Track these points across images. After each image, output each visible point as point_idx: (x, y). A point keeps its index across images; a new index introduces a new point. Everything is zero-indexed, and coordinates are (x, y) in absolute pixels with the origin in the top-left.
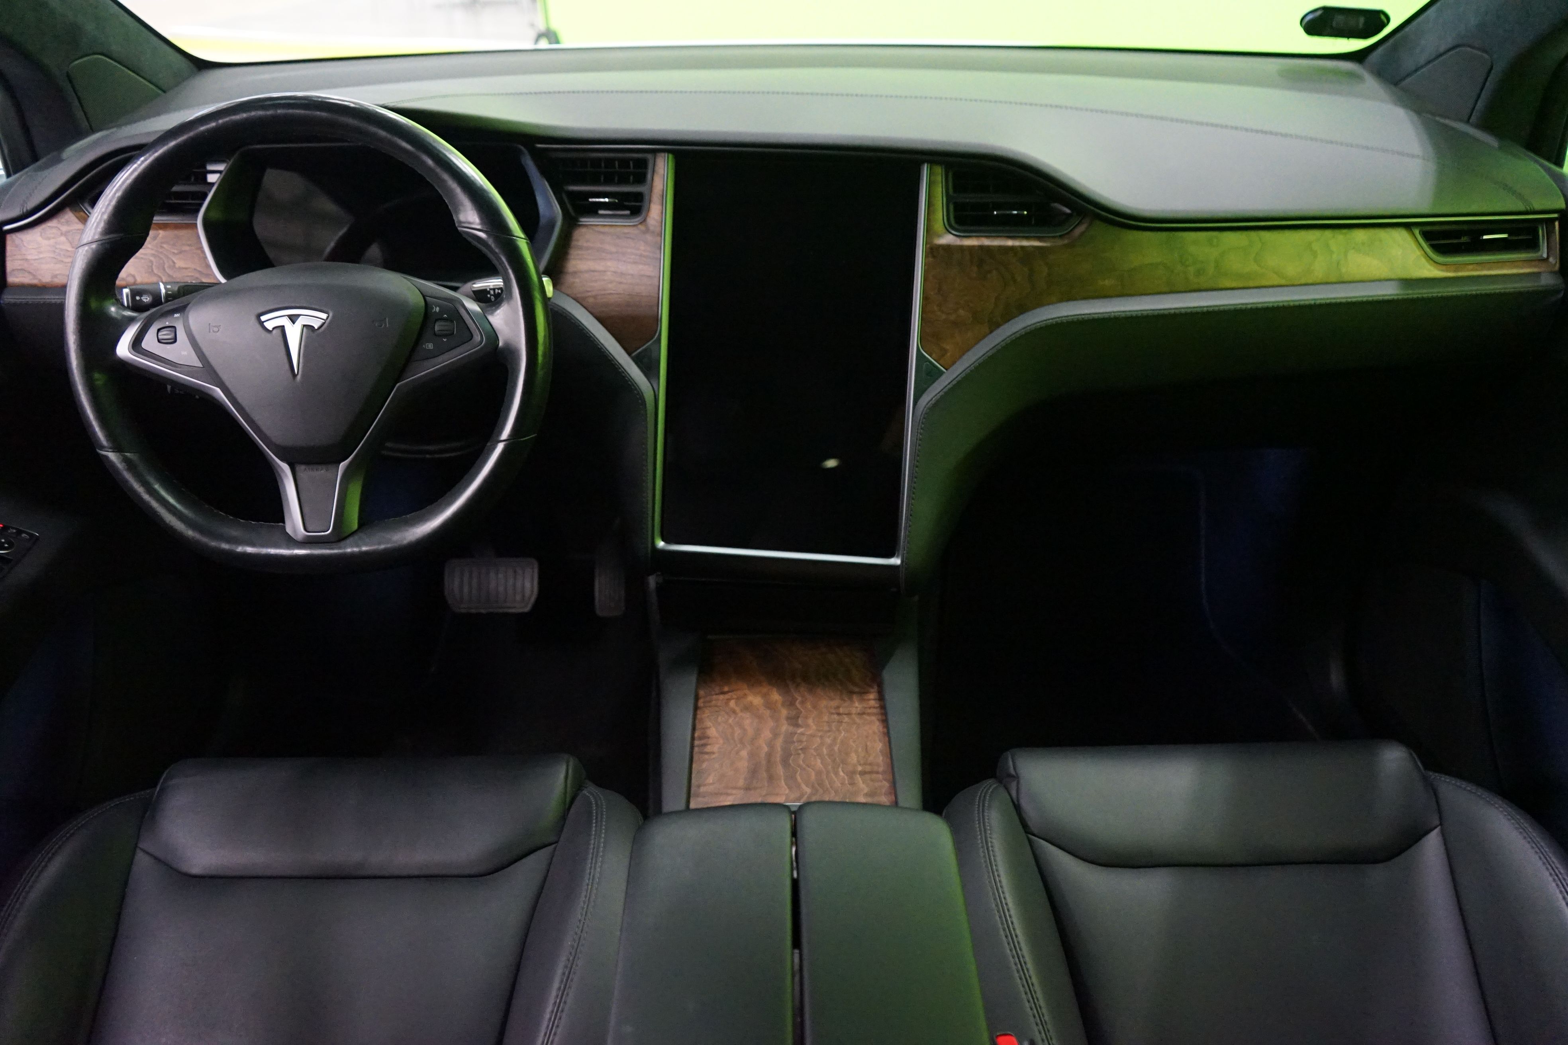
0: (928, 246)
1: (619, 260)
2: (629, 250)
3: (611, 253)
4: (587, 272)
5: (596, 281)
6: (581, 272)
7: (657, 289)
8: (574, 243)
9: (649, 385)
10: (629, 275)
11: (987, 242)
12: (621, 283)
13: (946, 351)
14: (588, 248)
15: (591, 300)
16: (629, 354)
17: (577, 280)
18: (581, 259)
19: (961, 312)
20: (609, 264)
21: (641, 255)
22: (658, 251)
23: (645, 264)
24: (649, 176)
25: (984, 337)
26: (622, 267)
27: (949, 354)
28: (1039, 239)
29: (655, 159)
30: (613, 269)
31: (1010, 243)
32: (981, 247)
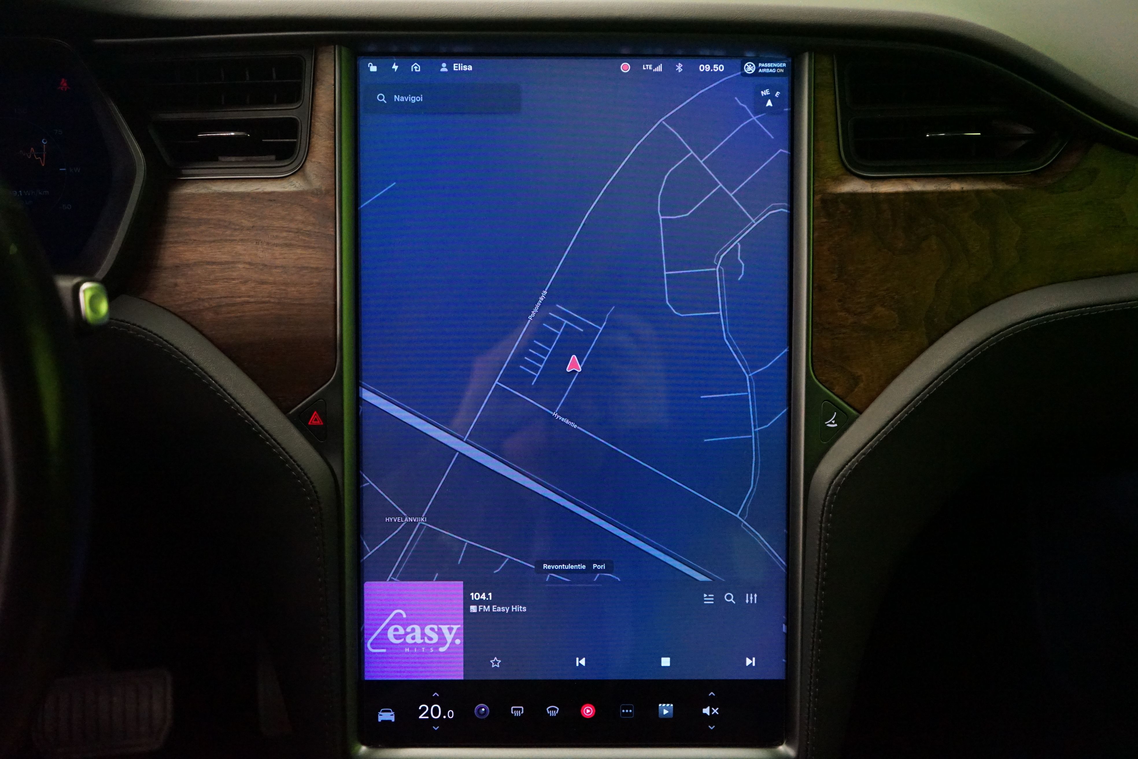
0: (818, 197)
1: (257, 242)
2: (276, 224)
3: (242, 229)
4: (197, 264)
5: (215, 281)
6: (188, 266)
7: (331, 290)
8: (172, 214)
9: (324, 466)
10: (276, 267)
11: (917, 187)
12: (263, 283)
13: (856, 380)
14: (200, 222)
15: (209, 316)
16: (285, 410)
17: (180, 281)
18: (185, 243)
19: (879, 309)
20: (239, 248)
21: (298, 231)
22: (331, 224)
23: (306, 247)
24: (307, 91)
25: (922, 351)
26: (263, 255)
27: (862, 385)
28: (1005, 179)
29: (316, 59)
30: (248, 259)
31: (956, 186)
32: (910, 195)
